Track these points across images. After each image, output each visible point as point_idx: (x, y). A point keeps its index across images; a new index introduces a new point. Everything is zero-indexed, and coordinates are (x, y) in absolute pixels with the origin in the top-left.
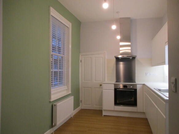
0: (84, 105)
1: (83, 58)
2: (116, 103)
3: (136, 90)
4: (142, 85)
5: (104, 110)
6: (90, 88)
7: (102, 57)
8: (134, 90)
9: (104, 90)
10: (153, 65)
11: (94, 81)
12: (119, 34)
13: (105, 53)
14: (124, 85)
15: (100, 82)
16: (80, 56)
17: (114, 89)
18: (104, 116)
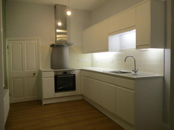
0: (14, 98)
1: (11, 44)
2: (57, 90)
3: (74, 75)
4: (79, 71)
5: (44, 99)
6: (21, 79)
7: (35, 44)
8: (73, 76)
9: (43, 79)
10: (84, 52)
11: (26, 70)
12: (60, 21)
13: (38, 39)
14: (64, 71)
15: (34, 70)
16: (7, 40)
17: (54, 76)
18: (44, 105)
